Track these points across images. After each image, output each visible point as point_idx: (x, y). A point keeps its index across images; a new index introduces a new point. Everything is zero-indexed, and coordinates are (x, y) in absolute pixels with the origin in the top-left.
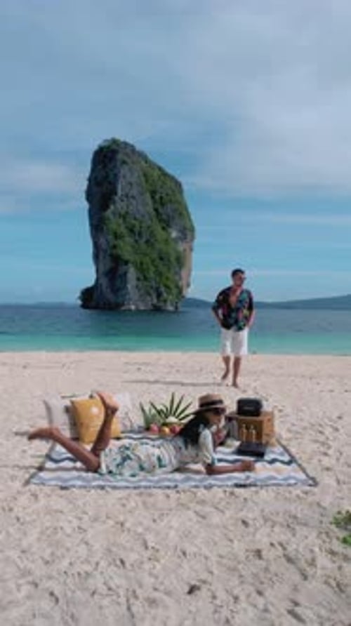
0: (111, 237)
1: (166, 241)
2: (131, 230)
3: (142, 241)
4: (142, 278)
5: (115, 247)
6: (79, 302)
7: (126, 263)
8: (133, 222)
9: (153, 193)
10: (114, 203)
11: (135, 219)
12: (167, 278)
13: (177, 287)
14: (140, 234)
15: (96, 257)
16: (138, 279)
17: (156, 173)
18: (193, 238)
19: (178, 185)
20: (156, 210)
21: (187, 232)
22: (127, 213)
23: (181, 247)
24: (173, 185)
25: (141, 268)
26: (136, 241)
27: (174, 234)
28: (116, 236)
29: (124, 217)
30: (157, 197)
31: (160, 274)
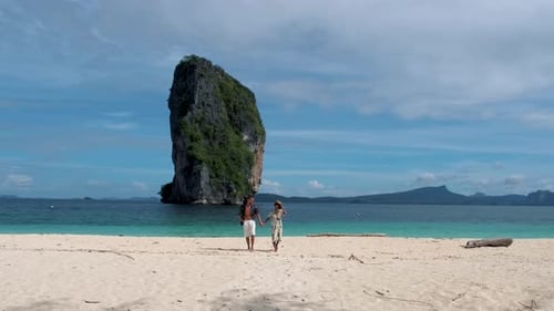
0: (187, 140)
1: (238, 144)
2: (206, 134)
3: (216, 144)
4: (214, 175)
5: (190, 148)
6: (160, 197)
7: (201, 162)
8: (208, 126)
9: (228, 102)
10: (191, 110)
11: (210, 124)
12: (237, 176)
13: (247, 183)
14: (214, 138)
15: (175, 157)
16: (211, 177)
17: (231, 85)
18: (263, 142)
19: (251, 95)
20: (230, 117)
21: (258, 136)
22: (202, 119)
23: (252, 149)
24: (246, 95)
25: (213, 167)
26: (210, 144)
27: (246, 138)
28: (192, 139)
29: (200, 122)
30: (231, 106)
31: (231, 173)
